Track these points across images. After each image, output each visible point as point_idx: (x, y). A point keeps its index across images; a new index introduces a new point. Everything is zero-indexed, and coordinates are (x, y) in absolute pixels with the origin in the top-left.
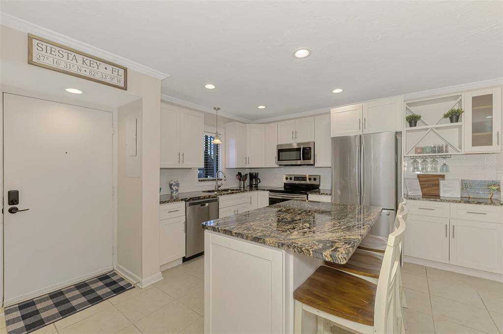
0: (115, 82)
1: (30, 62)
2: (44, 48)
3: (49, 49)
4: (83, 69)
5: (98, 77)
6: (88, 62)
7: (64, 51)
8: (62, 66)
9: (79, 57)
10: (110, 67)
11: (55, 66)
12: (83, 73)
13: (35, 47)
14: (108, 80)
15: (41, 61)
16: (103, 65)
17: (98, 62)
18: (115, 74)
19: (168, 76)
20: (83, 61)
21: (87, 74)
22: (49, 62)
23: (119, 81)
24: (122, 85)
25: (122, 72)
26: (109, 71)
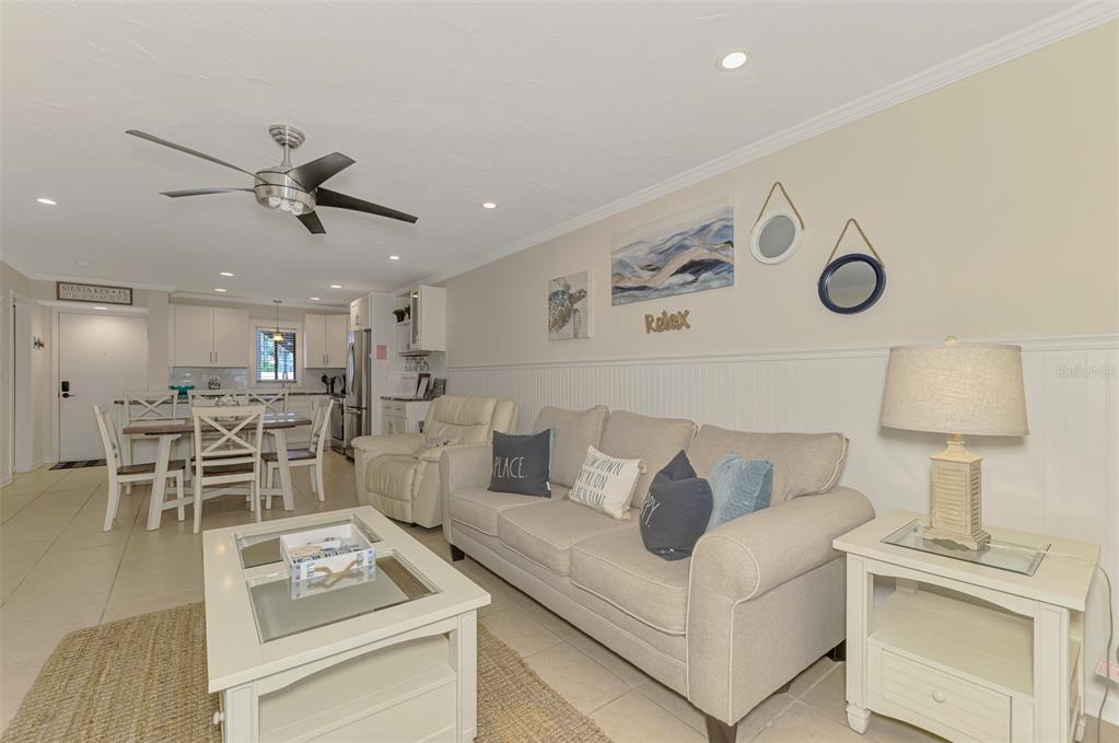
0: (122, 301)
1: (59, 299)
2: (67, 288)
3: (70, 287)
4: (96, 296)
5: (108, 299)
6: (99, 290)
7: (81, 287)
8: (80, 298)
9: (92, 288)
10: (117, 291)
11: (75, 298)
12: (96, 299)
13: (61, 289)
14: (116, 301)
15: (67, 297)
16: (111, 290)
17: (107, 289)
18: (122, 295)
20: (95, 291)
21: (99, 299)
22: (70, 297)
23: (126, 299)
24: (129, 302)
25: (128, 292)
26: (117, 294)
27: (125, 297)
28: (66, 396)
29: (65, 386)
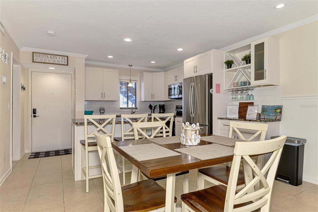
0: (63, 63)
1: (33, 62)
2: (37, 55)
3: (39, 55)
4: (50, 60)
5: (56, 62)
6: (52, 57)
7: (44, 55)
8: (43, 61)
9: (49, 56)
10: (61, 57)
11: (41, 61)
12: (51, 62)
13: (34, 56)
14: (60, 63)
15: (36, 61)
16: (58, 57)
17: (56, 56)
18: (63, 59)
19: (88, 55)
20: (51, 57)
21: (52, 62)
22: (39, 60)
23: (65, 62)
24: (66, 64)
25: (66, 58)
26: (61, 59)
27: (64, 61)
28: (35, 116)
29: (34, 111)
